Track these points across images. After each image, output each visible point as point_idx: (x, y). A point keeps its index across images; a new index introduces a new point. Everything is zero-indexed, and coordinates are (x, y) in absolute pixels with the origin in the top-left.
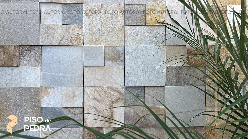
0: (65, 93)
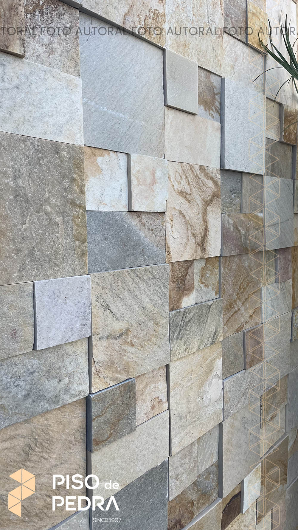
0: (138, 172)
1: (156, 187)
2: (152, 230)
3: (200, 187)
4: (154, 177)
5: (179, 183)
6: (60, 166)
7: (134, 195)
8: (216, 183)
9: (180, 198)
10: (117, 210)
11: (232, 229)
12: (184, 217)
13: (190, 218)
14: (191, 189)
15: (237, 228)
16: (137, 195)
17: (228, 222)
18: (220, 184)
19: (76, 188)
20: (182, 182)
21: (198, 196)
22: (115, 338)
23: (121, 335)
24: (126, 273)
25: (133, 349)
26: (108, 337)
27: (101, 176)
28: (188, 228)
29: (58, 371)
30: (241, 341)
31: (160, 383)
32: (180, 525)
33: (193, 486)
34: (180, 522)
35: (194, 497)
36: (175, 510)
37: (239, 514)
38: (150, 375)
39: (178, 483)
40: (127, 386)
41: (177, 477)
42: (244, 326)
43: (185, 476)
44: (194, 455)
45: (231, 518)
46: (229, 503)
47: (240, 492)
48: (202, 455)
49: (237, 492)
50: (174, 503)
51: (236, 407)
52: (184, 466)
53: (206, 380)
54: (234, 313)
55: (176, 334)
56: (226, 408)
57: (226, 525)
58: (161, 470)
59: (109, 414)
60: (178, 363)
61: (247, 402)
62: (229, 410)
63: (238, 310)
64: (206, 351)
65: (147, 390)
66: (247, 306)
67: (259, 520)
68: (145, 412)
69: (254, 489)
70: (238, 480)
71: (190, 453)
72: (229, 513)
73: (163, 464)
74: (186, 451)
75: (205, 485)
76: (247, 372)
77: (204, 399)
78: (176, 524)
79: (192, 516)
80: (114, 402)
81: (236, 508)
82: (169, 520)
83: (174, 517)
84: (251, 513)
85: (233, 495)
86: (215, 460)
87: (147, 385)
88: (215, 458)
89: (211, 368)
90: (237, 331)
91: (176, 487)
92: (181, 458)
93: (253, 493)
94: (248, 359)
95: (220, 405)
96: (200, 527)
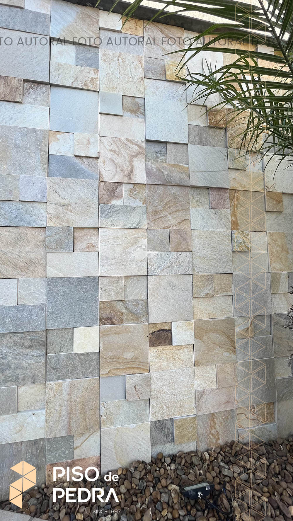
0: (78, 139)
1: (90, 146)
2: (89, 165)
3: (126, 149)
4: (89, 142)
5: (110, 146)
6: (36, 137)
7: (76, 148)
8: (140, 147)
9: (111, 153)
10: (67, 155)
11: (155, 170)
12: (114, 161)
13: (118, 162)
14: (119, 149)
15: (160, 170)
16: (77, 149)
17: (151, 166)
18: (144, 148)
19: (43, 144)
20: (112, 146)
21: (125, 153)
22: (60, 206)
23: (64, 205)
24: (69, 180)
25: (72, 214)
26: (56, 204)
27: (59, 142)
28: (116, 167)
29: (31, 212)
30: (167, 235)
31: (94, 237)
32: (112, 322)
33: (122, 303)
34: (111, 320)
35: (123, 311)
36: (106, 310)
37: (171, 346)
38: (87, 231)
39: (107, 294)
40: (67, 229)
41: (105, 290)
42: (171, 227)
43: (113, 293)
44: (121, 285)
45: (161, 343)
46: (158, 331)
47: (171, 330)
48: (130, 290)
49: (167, 328)
50: (105, 306)
51: (161, 272)
52: (112, 287)
53: (131, 246)
54: (160, 218)
55: (104, 215)
56: (149, 268)
57: (155, 345)
58: (93, 281)
59: (56, 238)
60: (106, 230)
61: (173, 272)
62: (154, 271)
63: (165, 216)
64: (131, 230)
65: (85, 238)
66: (175, 216)
67: (197, 363)
68: (82, 247)
69: (186, 335)
70: (165, 319)
71: (117, 282)
72: (158, 338)
73: (94, 278)
74: (114, 279)
75: (134, 309)
76: (172, 254)
77: (128, 256)
78: (107, 319)
79: (122, 322)
80: (59, 234)
81: (166, 339)
82: (101, 313)
83: (106, 313)
84: (187, 353)
85: (162, 328)
86: (144, 298)
87: (85, 235)
88: (144, 297)
89: (135, 241)
90: (164, 228)
91: (105, 296)
92: (109, 281)
93: (184, 337)
94: (173, 246)
95: (144, 265)
96: (127, 330)
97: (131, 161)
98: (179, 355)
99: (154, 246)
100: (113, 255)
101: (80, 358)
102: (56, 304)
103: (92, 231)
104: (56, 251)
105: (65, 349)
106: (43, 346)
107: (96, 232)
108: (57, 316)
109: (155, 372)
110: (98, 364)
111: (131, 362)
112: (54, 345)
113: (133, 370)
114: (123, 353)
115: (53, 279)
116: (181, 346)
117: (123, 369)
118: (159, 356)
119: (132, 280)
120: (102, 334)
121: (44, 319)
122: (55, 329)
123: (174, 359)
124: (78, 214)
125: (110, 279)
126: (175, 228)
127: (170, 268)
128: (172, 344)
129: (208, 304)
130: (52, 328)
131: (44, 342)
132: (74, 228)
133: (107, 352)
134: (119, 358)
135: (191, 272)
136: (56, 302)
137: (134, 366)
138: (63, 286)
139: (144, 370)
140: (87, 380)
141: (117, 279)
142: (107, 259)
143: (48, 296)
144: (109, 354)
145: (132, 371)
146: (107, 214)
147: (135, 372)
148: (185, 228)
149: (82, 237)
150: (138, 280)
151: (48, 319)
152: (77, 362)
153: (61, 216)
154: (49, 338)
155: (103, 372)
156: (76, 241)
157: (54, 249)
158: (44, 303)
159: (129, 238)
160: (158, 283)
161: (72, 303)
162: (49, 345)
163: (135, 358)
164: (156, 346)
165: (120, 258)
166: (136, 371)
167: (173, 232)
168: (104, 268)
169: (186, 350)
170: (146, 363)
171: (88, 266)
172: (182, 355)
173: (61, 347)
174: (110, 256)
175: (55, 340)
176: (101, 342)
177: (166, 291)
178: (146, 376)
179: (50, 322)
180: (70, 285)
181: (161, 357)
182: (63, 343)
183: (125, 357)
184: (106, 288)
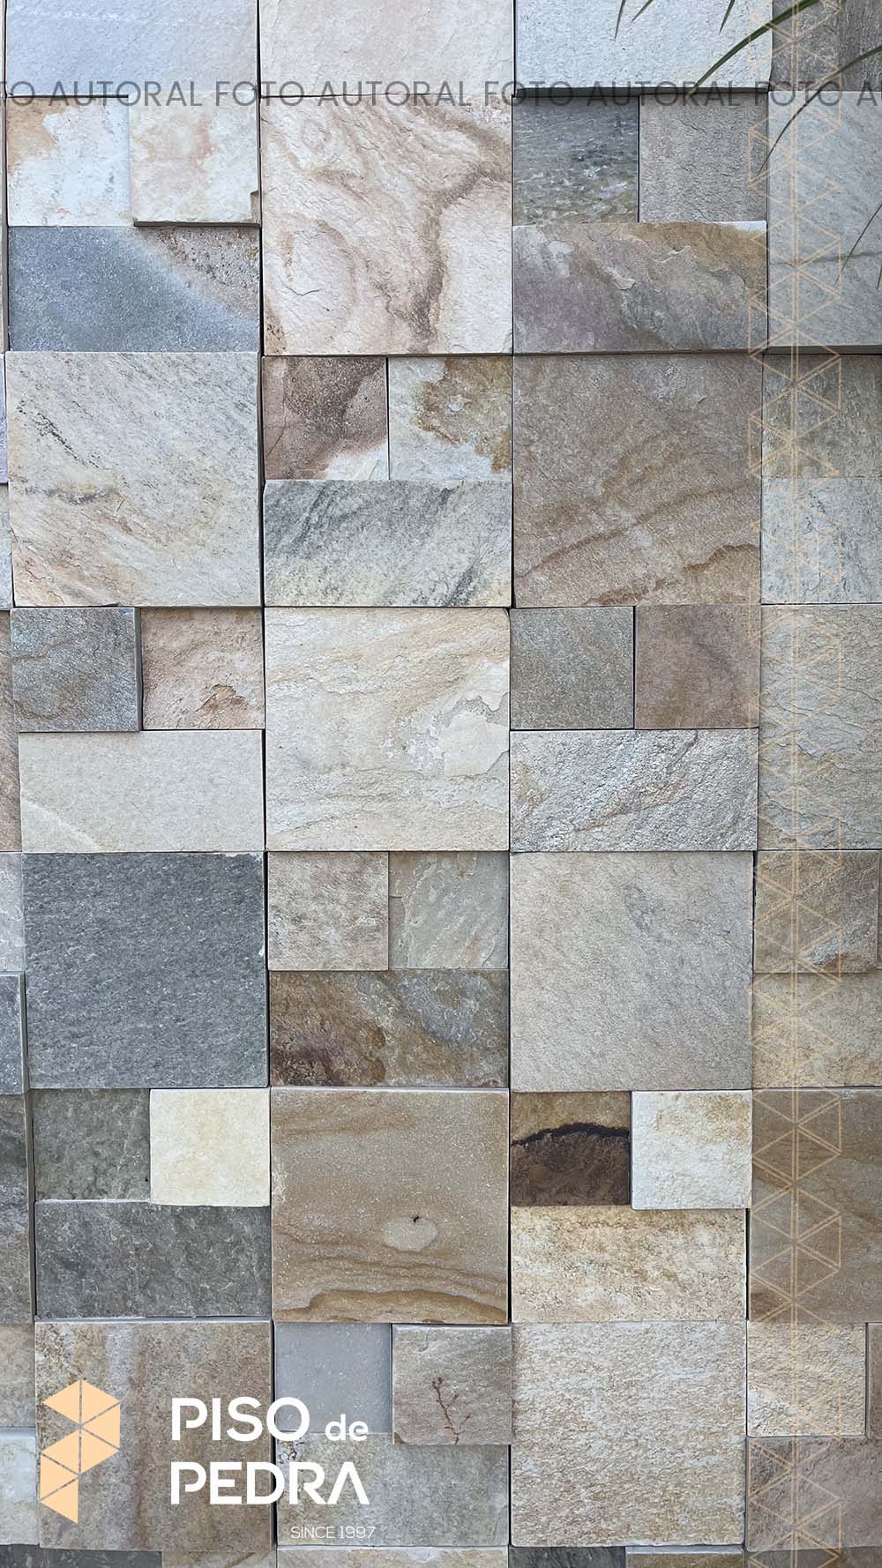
1: (212, 163)
2: (210, 269)
3: (407, 156)
4: (206, 138)
5: (318, 148)
7: (138, 183)
8: (485, 138)
9: (323, 188)
10: (100, 223)
11: (564, 271)
12: (337, 236)
13: (361, 239)
14: (366, 163)
15: (591, 268)
16: (146, 184)
17: (544, 251)
18: (508, 140)
20: (330, 145)
21: (400, 181)
22: (72, 500)
23: (88, 498)
24: (110, 361)
25: (130, 540)
26: (51, 493)
27: (54, 153)
28: (352, 270)
30: (624, 636)
31: (239, 655)
32: (328, 1070)
33: (379, 985)
34: (326, 1061)
35: (386, 1022)
36: (303, 1014)
37: (625, 1208)
38: (205, 626)
39: (303, 938)
40: (106, 616)
41: (297, 920)
42: (645, 591)
43: (332, 935)
44: (372, 895)
45: (572, 1190)
46: (557, 1133)
47: (625, 1134)
48: (420, 919)
49: (604, 1119)
50: (299, 993)
51: (582, 835)
52: (330, 907)
53: (425, 703)
54: (587, 541)
55: (287, 540)
56: (519, 813)
57: (540, 1196)
58: (237, 872)
59: (55, 662)
60: (298, 617)
61: (646, 837)
62: (543, 829)
63: (614, 534)
64: (427, 618)
65: (195, 659)
66: (672, 530)
67: (760, 1305)
68: (182, 705)
69: (706, 1159)
70: (597, 1075)
71: (357, 883)
72: (556, 1163)
73: (243, 861)
74: (338, 868)
75: (437, 1012)
76: (645, 741)
77: (412, 750)
78: (308, 1055)
79: (377, 1074)
80: (71, 641)
81: (600, 1172)
82: (280, 1028)
83: (300, 1030)
84: (708, 1250)
85: (583, 1117)
86: (489, 965)
87: (195, 646)
88: (486, 959)
89: (450, 675)
90: (606, 601)
91: (295, 945)
92: (315, 877)
93: (699, 1170)
94: (650, 698)
95: (493, 798)
96: (401, 1118)
97: (432, 228)
98: (665, 1255)
99: (548, 698)
100: (336, 746)
101: (183, 1229)
102: (68, 976)
103: (227, 623)
104: (61, 725)
105: (114, 1184)
106: (19, 1161)
107: (249, 628)
108: (75, 1030)
109: (542, 1327)
110: (264, 1261)
111: (420, 1266)
112: (65, 1161)
113: (427, 1305)
114: (379, 1222)
115: (50, 858)
116: (679, 1214)
117: (382, 1297)
118: (560, 1250)
119: (428, 873)
120: (283, 1125)
121: (18, 1043)
122: (66, 1091)
123: (642, 1275)
124: (159, 541)
125: (323, 865)
126: (668, 598)
127: (632, 816)
128: (629, 1202)
129: (837, 1012)
130: (57, 1086)
131: (21, 1146)
132: (139, 610)
133: (305, 1211)
134: (360, 1243)
135: (749, 841)
136: (70, 966)
137: (434, 1286)
138: (97, 894)
139: (484, 1308)
140: (214, 1330)
141: (351, 866)
142: (306, 764)
143: (35, 936)
144: (316, 1220)
145: (426, 1309)
146: (302, 538)
147: (438, 1317)
148: (726, 597)
149: (181, 657)
150: (462, 874)
151: (36, 1042)
152: (169, 1241)
153: (76, 552)
154: (46, 1128)
155: (283, 1299)
156: (153, 676)
157: (50, 718)
158: (17, 969)
159: (416, 656)
160: (563, 889)
161: (140, 975)
162: (43, 1156)
163: (440, 1253)
164: (547, 1204)
165: (369, 762)
166: (442, 1311)
167: (652, 621)
168: (291, 810)
169: (703, 1235)
170: (495, 1279)
171: (214, 801)
172: (681, 1257)
173: (95, 1170)
174: (319, 750)
175: (70, 1139)
176: (279, 1166)
177: (604, 935)
178: (490, 1341)
179: (44, 1060)
180: (128, 888)
181: (574, 1256)
182: (104, 1152)
183: (391, 1240)
184: (300, 907)
